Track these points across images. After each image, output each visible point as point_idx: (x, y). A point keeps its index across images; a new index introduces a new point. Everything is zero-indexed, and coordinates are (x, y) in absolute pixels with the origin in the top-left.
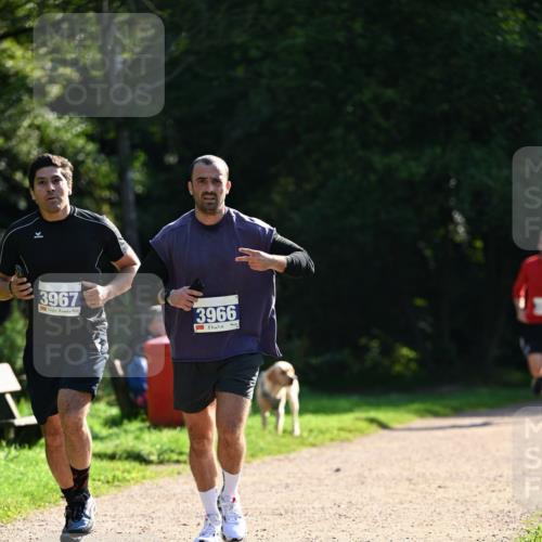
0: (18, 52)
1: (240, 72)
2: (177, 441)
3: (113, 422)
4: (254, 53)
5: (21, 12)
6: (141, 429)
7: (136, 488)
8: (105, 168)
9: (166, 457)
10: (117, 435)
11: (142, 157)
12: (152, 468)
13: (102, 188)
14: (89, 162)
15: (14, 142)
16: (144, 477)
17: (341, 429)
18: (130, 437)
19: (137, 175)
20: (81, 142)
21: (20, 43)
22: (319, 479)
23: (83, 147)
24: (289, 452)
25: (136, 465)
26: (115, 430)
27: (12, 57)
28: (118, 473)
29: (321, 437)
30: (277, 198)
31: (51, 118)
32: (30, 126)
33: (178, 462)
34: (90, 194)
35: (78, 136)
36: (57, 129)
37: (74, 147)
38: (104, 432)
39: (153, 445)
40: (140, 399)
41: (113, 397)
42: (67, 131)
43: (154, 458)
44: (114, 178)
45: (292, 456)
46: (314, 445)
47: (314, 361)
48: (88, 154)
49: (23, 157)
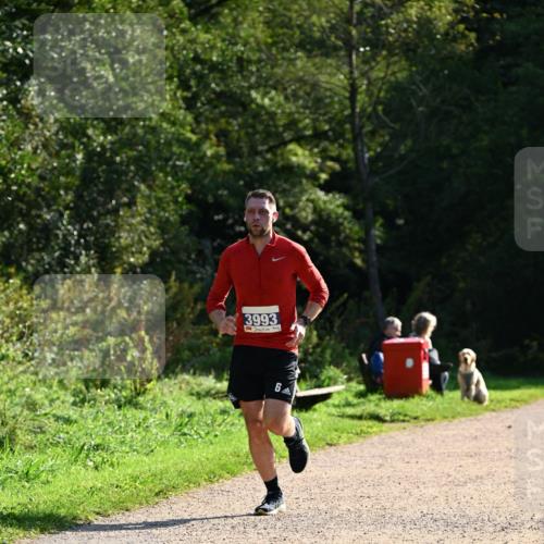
0: (300, 151)
1: (445, 165)
2: (403, 407)
3: (361, 395)
4: (455, 151)
5: (301, 125)
6: (380, 400)
7: (375, 438)
8: (356, 228)
9: (396, 417)
10: (364, 403)
11: (380, 221)
12: (386, 425)
13: (354, 241)
14: (346, 223)
15: (297, 210)
16: (381, 431)
17: (512, 400)
18: (372, 405)
19: (377, 232)
20: (340, 210)
21: (300, 145)
22: (497, 433)
23: (342, 214)
24: (477, 415)
25: (376, 423)
26: (362, 400)
27: (296, 155)
28: (364, 429)
29: (498, 405)
30: (469, 247)
31: (321, 194)
32: (308, 200)
33: (404, 421)
34: (347, 245)
35: (338, 206)
36: (325, 202)
37: (336, 214)
38: (355, 401)
39: (387, 410)
40: (379, 380)
41: (361, 379)
42: (331, 203)
43: (388, 418)
44: (362, 234)
45: (479, 417)
46: (493, 410)
47: (494, 355)
48: (345, 218)
49: (303, 221)
